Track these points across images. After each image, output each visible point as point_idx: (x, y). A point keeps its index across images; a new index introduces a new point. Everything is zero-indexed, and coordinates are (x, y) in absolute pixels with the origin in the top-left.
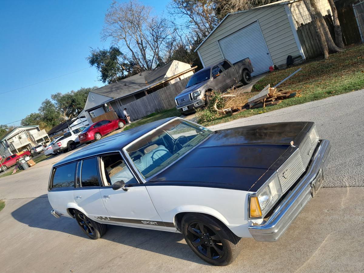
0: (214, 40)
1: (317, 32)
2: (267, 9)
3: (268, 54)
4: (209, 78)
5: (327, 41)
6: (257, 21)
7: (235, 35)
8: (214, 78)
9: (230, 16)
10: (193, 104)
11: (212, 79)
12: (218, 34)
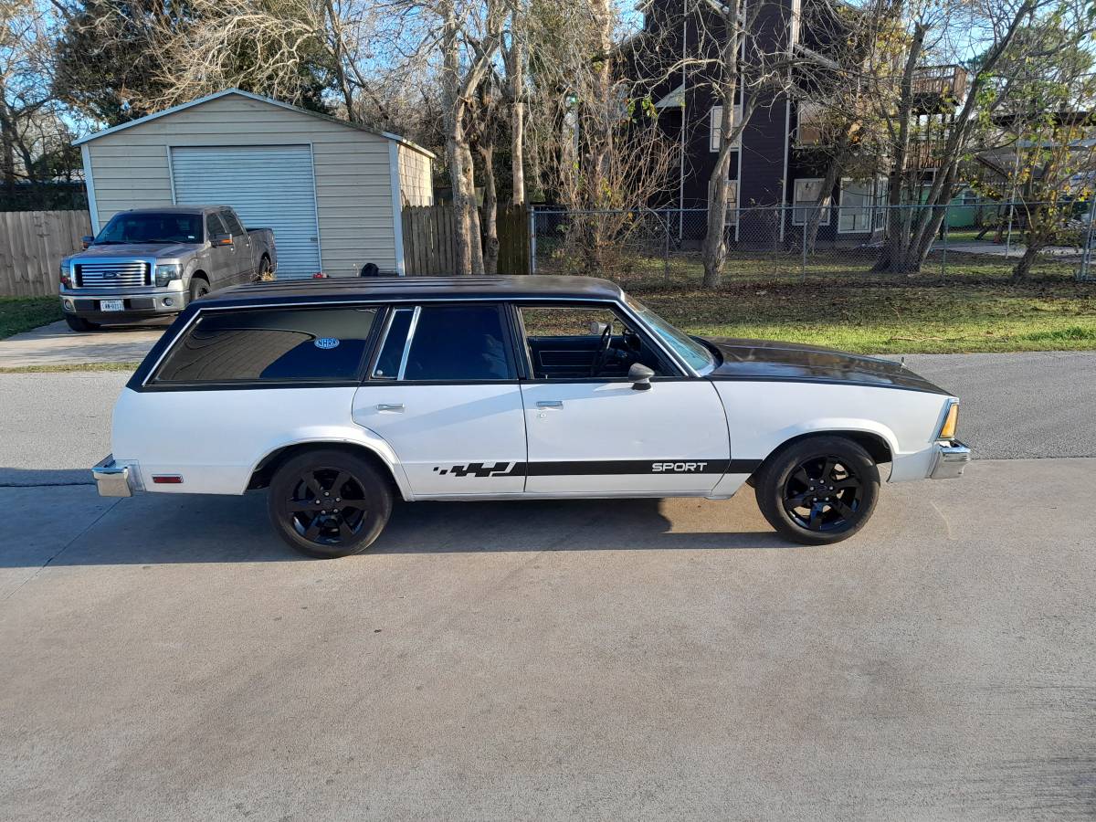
0: (161, 140)
1: (457, 233)
2: (341, 129)
3: (314, 240)
4: (200, 240)
5: (473, 263)
6: (309, 145)
7: (244, 152)
8: (213, 246)
9: (235, 97)
10: (151, 300)
11: (207, 244)
12: (178, 129)
